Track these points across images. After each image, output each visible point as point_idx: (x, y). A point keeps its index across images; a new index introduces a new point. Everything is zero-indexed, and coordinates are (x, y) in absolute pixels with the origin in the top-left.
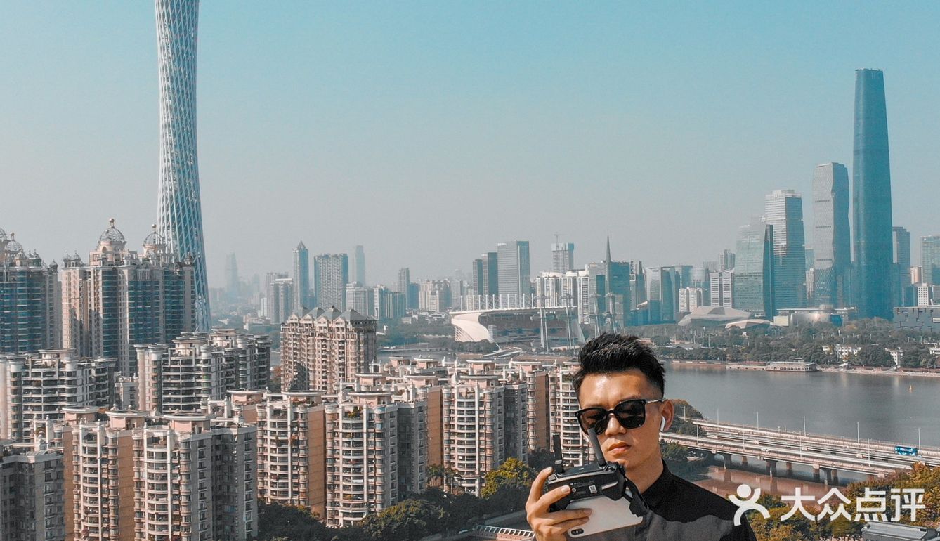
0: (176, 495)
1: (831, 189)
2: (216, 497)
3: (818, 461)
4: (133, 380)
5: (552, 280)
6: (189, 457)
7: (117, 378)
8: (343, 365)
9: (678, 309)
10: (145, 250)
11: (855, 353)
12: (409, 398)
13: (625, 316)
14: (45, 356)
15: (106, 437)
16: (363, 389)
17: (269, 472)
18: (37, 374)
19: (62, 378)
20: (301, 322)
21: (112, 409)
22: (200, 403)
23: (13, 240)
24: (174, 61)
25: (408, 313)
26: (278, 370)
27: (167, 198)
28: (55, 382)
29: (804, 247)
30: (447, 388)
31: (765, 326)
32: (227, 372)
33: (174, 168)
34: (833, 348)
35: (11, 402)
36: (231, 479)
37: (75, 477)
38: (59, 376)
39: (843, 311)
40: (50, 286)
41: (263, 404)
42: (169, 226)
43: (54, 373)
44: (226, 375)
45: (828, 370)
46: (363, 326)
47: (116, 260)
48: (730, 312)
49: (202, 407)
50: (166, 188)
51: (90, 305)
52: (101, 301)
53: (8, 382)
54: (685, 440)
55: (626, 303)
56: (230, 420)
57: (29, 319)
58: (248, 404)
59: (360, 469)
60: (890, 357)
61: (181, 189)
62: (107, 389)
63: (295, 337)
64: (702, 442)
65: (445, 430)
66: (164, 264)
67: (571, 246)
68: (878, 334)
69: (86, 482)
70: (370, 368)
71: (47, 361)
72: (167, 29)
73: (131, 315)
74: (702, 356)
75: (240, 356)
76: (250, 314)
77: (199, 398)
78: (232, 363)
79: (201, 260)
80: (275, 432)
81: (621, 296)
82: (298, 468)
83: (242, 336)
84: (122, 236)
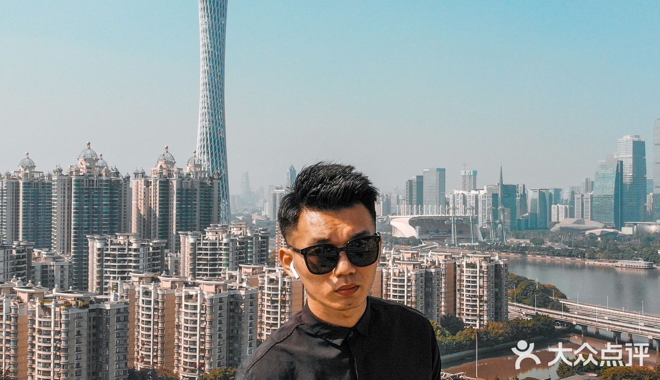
0: (203, 335)
2: (229, 338)
3: (652, 334)
4: (177, 255)
5: (461, 196)
6: (212, 309)
7: (167, 254)
9: (550, 220)
10: (188, 168)
13: (512, 223)
14: (119, 238)
15: (158, 294)
17: (266, 321)
18: (114, 250)
19: (130, 253)
21: (162, 275)
22: (221, 273)
23: (102, 159)
24: (210, 40)
26: (274, 252)
27: (203, 133)
28: (125, 255)
29: (646, 178)
30: (386, 269)
31: (615, 234)
32: (240, 252)
33: (209, 113)
35: (96, 268)
36: (240, 325)
37: (136, 320)
38: (128, 251)
40: (125, 191)
41: (263, 274)
42: (204, 152)
43: (125, 249)
44: (239, 254)
47: (168, 174)
48: (589, 223)
49: (222, 275)
50: (203, 127)
51: (151, 204)
52: (158, 202)
53: (95, 254)
54: (553, 314)
55: (513, 214)
56: (240, 285)
57: (110, 212)
58: (253, 274)
61: (213, 128)
62: (160, 261)
64: (566, 316)
66: (200, 178)
67: (475, 173)
69: (143, 324)
71: (121, 241)
72: (206, 18)
73: (177, 212)
74: (567, 254)
75: (249, 241)
76: (256, 213)
77: (221, 269)
78: (243, 246)
79: (225, 176)
80: (270, 294)
81: (509, 209)
82: (284, 319)
83: (251, 228)
84: (173, 158)
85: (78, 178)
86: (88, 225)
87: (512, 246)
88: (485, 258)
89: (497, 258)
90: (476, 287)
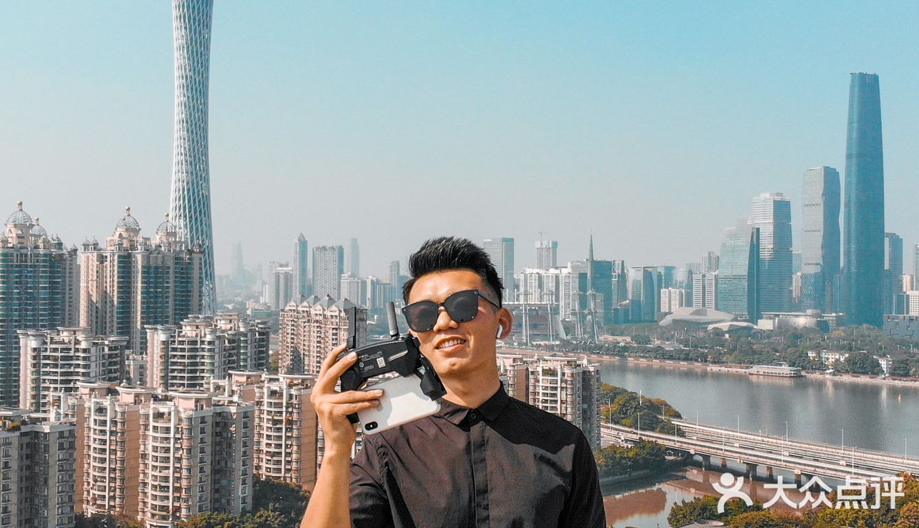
0: (178, 468)
1: (821, 192)
2: (215, 472)
3: (800, 466)
5: (535, 277)
6: (191, 432)
7: (128, 356)
9: (659, 309)
10: (158, 237)
11: (842, 359)
13: (606, 314)
14: (62, 333)
15: (116, 411)
17: (265, 449)
18: (55, 350)
19: (77, 354)
20: (298, 309)
21: (122, 385)
22: (203, 382)
23: (38, 225)
24: (189, 61)
26: (277, 354)
27: (179, 190)
28: (71, 358)
29: (791, 251)
31: (749, 329)
32: (230, 354)
33: (187, 162)
34: (819, 354)
35: (30, 375)
36: (230, 456)
37: (86, 447)
38: (75, 352)
39: (830, 317)
40: (70, 269)
41: (261, 384)
42: (180, 216)
43: (70, 349)
44: (229, 356)
45: (813, 376)
47: (131, 246)
48: (712, 314)
49: (205, 386)
50: (179, 180)
51: (106, 287)
52: (116, 284)
53: (29, 356)
54: (663, 439)
55: (607, 302)
56: (230, 399)
57: (50, 299)
58: (248, 384)
60: (879, 365)
61: (193, 181)
62: (118, 366)
63: (293, 323)
64: (681, 442)
66: (174, 251)
67: (555, 244)
68: (867, 342)
69: (96, 453)
71: (65, 338)
73: (143, 298)
74: (683, 356)
75: (242, 339)
76: (252, 300)
77: (203, 377)
78: (234, 345)
79: (209, 247)
80: (271, 412)
81: (602, 294)
82: (291, 446)
83: (244, 320)
84: (137, 223)
85: (6, 250)
86: (20, 316)
87: (606, 345)
88: (568, 362)
89: (585, 362)
90: (556, 402)
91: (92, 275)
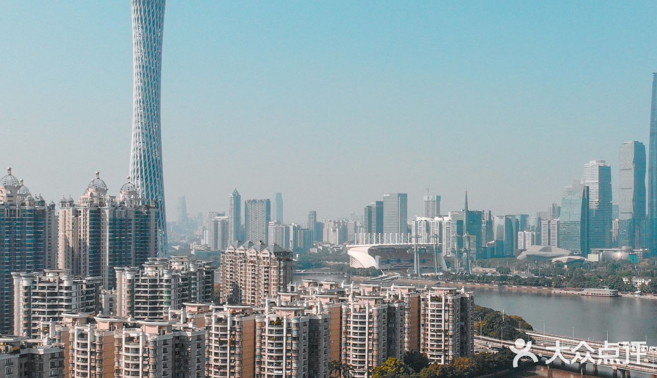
1: (633, 160)
4: (112, 292)
5: (424, 223)
6: (156, 351)
7: (101, 291)
8: (267, 285)
9: (517, 247)
10: (122, 196)
11: (646, 283)
12: (317, 312)
13: (477, 251)
14: (48, 274)
15: (95, 336)
16: (283, 304)
17: (213, 363)
18: (43, 288)
19: (61, 291)
20: (236, 252)
21: (98, 315)
22: (163, 311)
23: (24, 186)
24: (145, 53)
25: (315, 244)
26: (219, 287)
27: (137, 156)
28: (56, 294)
29: (612, 203)
30: (346, 305)
31: (582, 261)
32: (183, 289)
33: (143, 134)
34: (630, 279)
35: (23, 308)
36: (187, 368)
37: (71, 365)
38: (59, 289)
39: (639, 251)
40: (49, 220)
41: (209, 313)
42: (138, 177)
43: (55, 287)
45: (626, 296)
46: (283, 256)
47: (100, 203)
48: (555, 250)
49: (164, 315)
50: (137, 148)
51: (80, 236)
52: (88, 233)
53: (21, 293)
55: (479, 242)
56: (185, 325)
57: (35, 245)
58: (198, 313)
59: (280, 363)
61: (148, 150)
62: (94, 300)
63: (231, 263)
64: (532, 348)
65: (343, 336)
66: (135, 207)
67: (439, 198)
69: (79, 369)
70: (288, 288)
71: (50, 278)
72: (140, 29)
73: (110, 244)
74: (534, 283)
75: (192, 277)
76: (195, 242)
77: (162, 308)
78: (187, 282)
79: (162, 202)
80: (218, 335)
81: (475, 236)
82: (234, 361)
83: (193, 262)
84: (105, 185)
86: (10, 259)
87: (478, 275)
88: (450, 291)
89: (463, 290)
90: (441, 321)
91: (69, 226)
